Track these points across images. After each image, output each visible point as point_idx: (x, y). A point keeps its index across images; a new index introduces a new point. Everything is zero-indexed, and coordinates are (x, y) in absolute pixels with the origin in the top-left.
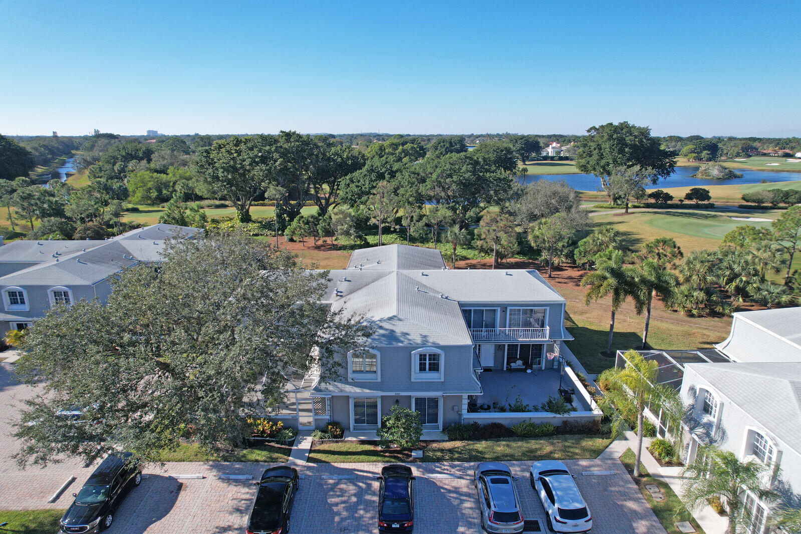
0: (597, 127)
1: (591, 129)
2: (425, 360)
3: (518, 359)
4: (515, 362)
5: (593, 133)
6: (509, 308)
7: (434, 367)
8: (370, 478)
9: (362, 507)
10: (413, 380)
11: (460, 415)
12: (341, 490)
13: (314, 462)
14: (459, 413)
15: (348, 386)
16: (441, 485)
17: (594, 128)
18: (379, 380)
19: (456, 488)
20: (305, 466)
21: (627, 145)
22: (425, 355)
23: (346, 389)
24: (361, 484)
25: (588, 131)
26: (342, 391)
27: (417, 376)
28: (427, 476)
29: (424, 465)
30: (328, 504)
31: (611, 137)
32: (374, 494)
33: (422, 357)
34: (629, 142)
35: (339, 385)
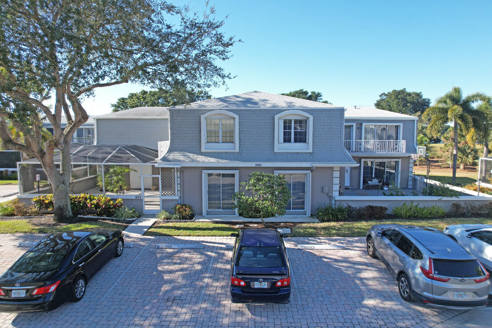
0: (386, 93)
1: (382, 94)
2: (290, 128)
3: (374, 178)
4: (371, 181)
5: (384, 97)
6: (364, 125)
7: (301, 138)
8: (221, 248)
9: (207, 275)
10: (276, 150)
11: (331, 198)
12: (180, 258)
13: (152, 236)
14: (330, 195)
15: (201, 156)
16: (322, 255)
17: (384, 94)
18: (237, 150)
19: (345, 258)
20: (139, 238)
21: (408, 102)
22: (290, 121)
23: (199, 159)
24: (209, 253)
25: (380, 96)
26: (193, 161)
27: (280, 146)
28: (299, 247)
29: (294, 238)
30: (157, 271)
31: (397, 97)
32: (227, 262)
33: (287, 125)
34: (409, 100)
35: (191, 155)
